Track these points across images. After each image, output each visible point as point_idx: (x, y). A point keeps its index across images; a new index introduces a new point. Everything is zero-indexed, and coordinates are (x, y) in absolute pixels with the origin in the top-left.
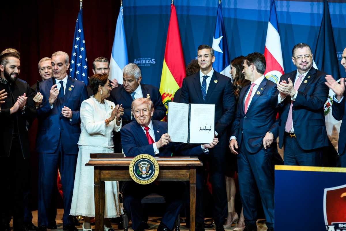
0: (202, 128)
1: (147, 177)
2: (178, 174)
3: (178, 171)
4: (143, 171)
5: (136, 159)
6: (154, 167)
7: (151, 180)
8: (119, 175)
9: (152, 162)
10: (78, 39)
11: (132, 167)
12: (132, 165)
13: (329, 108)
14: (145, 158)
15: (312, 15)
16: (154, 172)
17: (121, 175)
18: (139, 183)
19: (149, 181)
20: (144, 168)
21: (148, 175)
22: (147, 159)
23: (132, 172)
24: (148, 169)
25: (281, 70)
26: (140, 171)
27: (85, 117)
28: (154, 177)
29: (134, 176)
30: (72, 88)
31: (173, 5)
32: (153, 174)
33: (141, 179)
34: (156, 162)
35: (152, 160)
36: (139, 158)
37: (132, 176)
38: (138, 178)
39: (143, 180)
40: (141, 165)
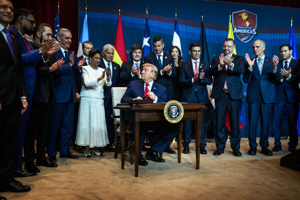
1: (176, 117)
2: (190, 115)
3: (190, 113)
4: (173, 113)
5: (169, 104)
6: (181, 110)
7: (178, 120)
8: (152, 116)
9: (179, 106)
11: (166, 110)
12: (166, 108)
16: (181, 114)
17: (154, 116)
18: (171, 122)
19: (177, 121)
20: (174, 111)
21: (176, 116)
22: (176, 104)
23: (166, 114)
24: (176, 111)
26: (171, 113)
28: (180, 118)
29: (168, 117)
31: (120, 16)
32: (180, 115)
33: (171, 119)
34: (182, 106)
35: (179, 105)
36: (171, 103)
37: (166, 117)
38: (170, 118)
39: (173, 120)
40: (171, 109)
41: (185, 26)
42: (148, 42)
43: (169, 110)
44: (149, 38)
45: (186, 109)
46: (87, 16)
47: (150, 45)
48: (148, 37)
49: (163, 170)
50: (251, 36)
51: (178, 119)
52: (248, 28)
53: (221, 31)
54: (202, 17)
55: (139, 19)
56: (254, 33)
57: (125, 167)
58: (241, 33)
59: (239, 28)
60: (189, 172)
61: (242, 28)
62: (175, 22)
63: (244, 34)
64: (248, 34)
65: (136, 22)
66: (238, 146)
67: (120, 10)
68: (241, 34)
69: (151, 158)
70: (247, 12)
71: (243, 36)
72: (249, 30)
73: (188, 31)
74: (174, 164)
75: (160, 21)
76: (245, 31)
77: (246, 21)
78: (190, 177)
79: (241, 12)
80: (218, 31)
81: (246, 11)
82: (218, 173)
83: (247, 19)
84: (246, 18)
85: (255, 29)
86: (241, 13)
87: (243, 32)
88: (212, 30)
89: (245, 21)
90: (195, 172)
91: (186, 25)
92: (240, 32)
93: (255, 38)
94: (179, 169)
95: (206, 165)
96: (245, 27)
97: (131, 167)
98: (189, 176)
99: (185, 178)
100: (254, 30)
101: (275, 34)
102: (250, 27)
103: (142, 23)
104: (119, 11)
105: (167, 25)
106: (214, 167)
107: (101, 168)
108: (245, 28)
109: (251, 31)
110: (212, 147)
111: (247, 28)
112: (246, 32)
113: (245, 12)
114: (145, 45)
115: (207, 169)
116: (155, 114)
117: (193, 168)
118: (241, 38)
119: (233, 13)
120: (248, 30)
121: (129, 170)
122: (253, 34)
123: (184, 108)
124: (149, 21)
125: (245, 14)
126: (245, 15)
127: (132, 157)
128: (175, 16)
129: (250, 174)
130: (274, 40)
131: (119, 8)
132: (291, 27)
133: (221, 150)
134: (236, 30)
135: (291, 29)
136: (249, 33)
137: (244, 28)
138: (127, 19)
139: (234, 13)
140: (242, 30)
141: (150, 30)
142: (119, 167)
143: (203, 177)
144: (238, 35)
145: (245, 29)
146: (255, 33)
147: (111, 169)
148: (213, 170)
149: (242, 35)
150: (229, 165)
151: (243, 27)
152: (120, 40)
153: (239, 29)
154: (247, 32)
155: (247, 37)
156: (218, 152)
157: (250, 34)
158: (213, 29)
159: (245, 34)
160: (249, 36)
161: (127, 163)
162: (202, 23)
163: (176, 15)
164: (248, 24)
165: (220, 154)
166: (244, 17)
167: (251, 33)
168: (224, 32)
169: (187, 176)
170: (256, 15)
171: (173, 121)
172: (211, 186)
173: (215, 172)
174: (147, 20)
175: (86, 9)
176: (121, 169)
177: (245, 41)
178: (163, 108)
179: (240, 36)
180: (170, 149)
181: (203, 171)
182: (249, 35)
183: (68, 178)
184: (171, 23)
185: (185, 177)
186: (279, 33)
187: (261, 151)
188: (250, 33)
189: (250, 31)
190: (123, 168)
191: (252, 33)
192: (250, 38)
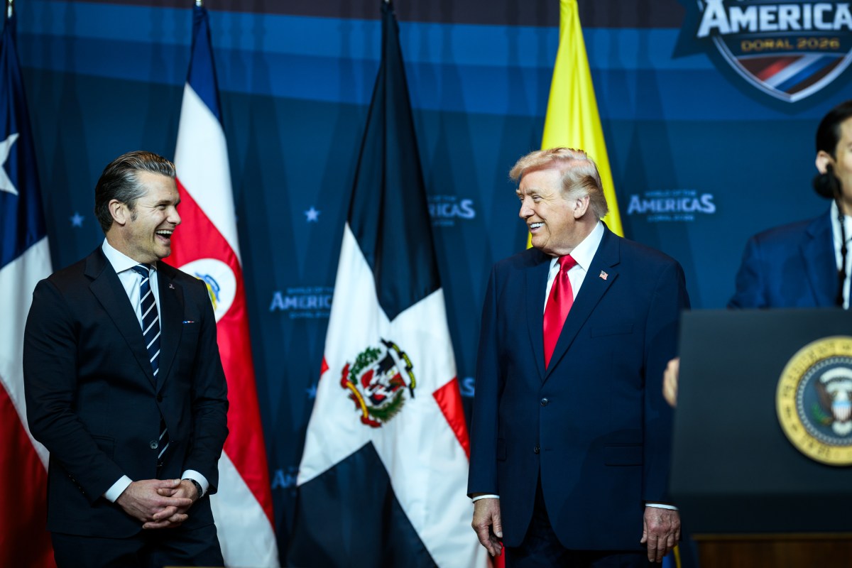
13: (402, 392)
15: (345, 63)
25: (228, 258)
42: (6, 167)
44: (13, 138)
47: (19, 184)
48: (4, 136)
50: (846, 48)
58: (761, 36)
63: (783, 38)
64: (819, 37)
68: (764, 39)
71: (780, 50)
72: (828, 7)
76: (789, 17)
87: (776, 21)
92: (753, 27)
109: (841, 10)
112: (801, 21)
118: (762, 66)
120: (813, 4)
134: (721, 14)
136: (828, 26)
144: (736, 51)
145: (790, 1)
149: (769, 50)
153: (744, 6)
154: (807, 25)
155: (810, 59)
157: (830, 35)
159: (793, 42)
160: (828, 49)
167: (844, 27)
177: (793, 86)
179: (753, 52)
182: (825, 43)
188: (837, 25)
189: (835, 9)
191: (850, 26)
192: (836, 62)
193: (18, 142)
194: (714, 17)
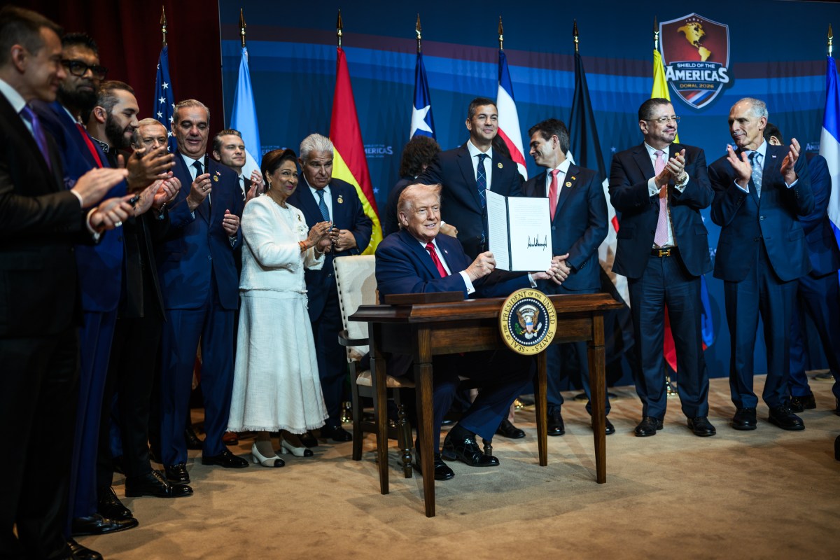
0: (532, 243)
1: (534, 339)
2: (573, 329)
3: (573, 322)
4: (527, 326)
5: (513, 300)
6: (548, 315)
7: (542, 345)
8: (467, 338)
9: (542, 305)
10: (162, 100)
11: (506, 318)
12: (507, 313)
14: (528, 298)
16: (548, 326)
17: (471, 338)
18: (521, 352)
19: (539, 347)
20: (529, 320)
21: (535, 335)
22: (534, 299)
23: (505, 329)
24: (536, 320)
26: (520, 326)
27: (256, 232)
28: (548, 338)
29: (512, 338)
30: (218, 176)
31: (342, 50)
32: (546, 332)
33: (523, 344)
34: (550, 304)
35: (542, 300)
36: (518, 297)
37: (506, 338)
38: (518, 342)
39: (528, 345)
40: (521, 313)
41: (527, 69)
42: (426, 120)
43: (515, 318)
44: (428, 107)
45: (562, 311)
46: (246, 53)
47: (433, 128)
48: (425, 106)
49: (502, 491)
50: (716, 88)
51: (541, 343)
52: (705, 66)
53: (630, 79)
54: (577, 41)
55: (395, 54)
56: (722, 80)
57: (391, 487)
58: (686, 82)
59: (679, 66)
60: (579, 493)
61: (687, 65)
62: (500, 58)
63: (694, 83)
64: (707, 84)
65: (388, 65)
66: (701, 407)
67: (340, 33)
68: (688, 83)
69: (457, 457)
70: (700, 20)
71: (693, 88)
72: (709, 72)
73: (536, 83)
74: (529, 471)
75: (455, 57)
76: (696, 75)
77: (699, 46)
78: (586, 509)
79: (685, 20)
80: (621, 78)
81: (696, 18)
82: (664, 492)
83: (702, 39)
84: (697, 39)
85: (724, 67)
86: (684, 23)
87: (691, 77)
88: (602, 77)
89: (695, 47)
90: (597, 491)
91: (530, 65)
92: (684, 79)
93: (728, 92)
94: (549, 483)
95: (620, 468)
96: (696, 63)
97: (408, 487)
98: (584, 507)
99: (571, 514)
100: (721, 70)
101: (783, 80)
102: (710, 64)
103: (404, 66)
104: (338, 36)
105: (476, 68)
106: (645, 473)
107: (323, 495)
108: (696, 67)
109: (714, 73)
110: (625, 413)
111: (702, 65)
112: (700, 77)
113: (696, 21)
114: (418, 130)
115: (627, 481)
116: (475, 330)
117: (586, 479)
118: (687, 94)
119: (661, 24)
120: (704, 70)
121: (404, 494)
122: (720, 83)
123: (556, 309)
124: (425, 59)
125: (694, 26)
126: (696, 29)
127: (408, 457)
128: (500, 41)
129: (757, 491)
130: (780, 95)
131: (338, 27)
132: (828, 58)
133: (655, 419)
134: (672, 73)
135: (828, 62)
136: (709, 79)
137: (694, 65)
138: (361, 56)
139: (663, 26)
140: (687, 72)
141: (430, 86)
142: (374, 488)
143: (624, 507)
144: (678, 88)
145: (696, 69)
146: (727, 80)
147: (350, 497)
148: (646, 484)
149: (689, 88)
150: (686, 464)
151: (691, 63)
152: (345, 119)
153: (680, 70)
154: (703, 79)
155: (704, 92)
156: (647, 426)
157: (711, 83)
158: (607, 72)
159: (698, 84)
160: (710, 89)
161: (394, 475)
162: (577, 57)
163: (501, 38)
164: (704, 53)
165: (653, 433)
166: (694, 34)
167: (715, 80)
168: (639, 80)
169: (576, 507)
170: (727, 27)
171: (526, 348)
172: (655, 535)
173: (655, 490)
174: (419, 56)
175: (243, 33)
176: (379, 493)
177: (698, 102)
178: (496, 314)
179: (684, 88)
180: (508, 426)
181: (616, 487)
182: (709, 86)
183: (233, 531)
184: (487, 61)
185: (572, 510)
186: (795, 75)
187: (768, 416)
188: (713, 79)
189: (712, 73)
190: (385, 490)
191: (718, 80)
192: (714, 93)
193: (430, 109)
194: (670, 74)
